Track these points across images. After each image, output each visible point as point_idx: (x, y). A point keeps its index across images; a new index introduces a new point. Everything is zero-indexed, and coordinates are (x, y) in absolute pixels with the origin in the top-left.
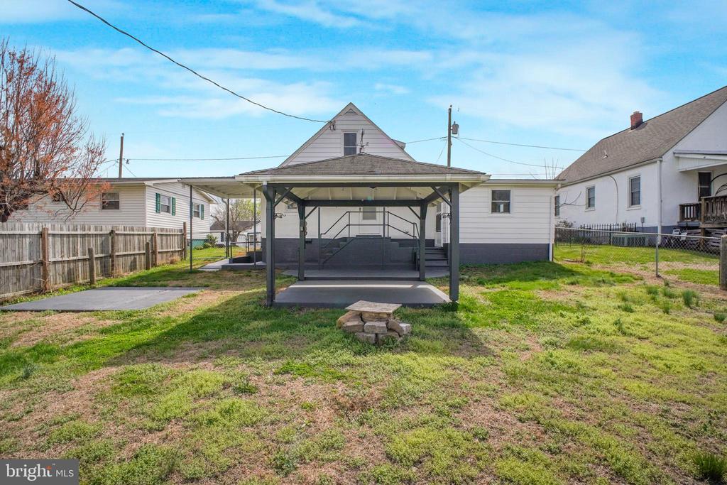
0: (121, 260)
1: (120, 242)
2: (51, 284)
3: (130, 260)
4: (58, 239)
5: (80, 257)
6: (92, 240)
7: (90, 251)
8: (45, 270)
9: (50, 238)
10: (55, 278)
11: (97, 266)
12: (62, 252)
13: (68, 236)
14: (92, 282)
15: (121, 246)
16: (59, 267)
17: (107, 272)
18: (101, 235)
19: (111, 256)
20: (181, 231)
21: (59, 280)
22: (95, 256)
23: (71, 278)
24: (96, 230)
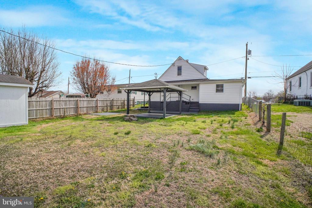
0: (115, 106)
1: (115, 102)
2: (98, 110)
3: (117, 106)
4: (100, 101)
5: (105, 105)
6: (108, 101)
7: (107, 104)
8: (98, 108)
9: (99, 101)
10: (99, 109)
11: (109, 108)
12: (101, 104)
13: (103, 100)
14: (107, 111)
15: (115, 103)
16: (100, 107)
17: (111, 109)
18: (110, 100)
19: (112, 105)
20: (133, 99)
21: (101, 110)
22: (108, 105)
23: (103, 110)
24: (109, 99)
